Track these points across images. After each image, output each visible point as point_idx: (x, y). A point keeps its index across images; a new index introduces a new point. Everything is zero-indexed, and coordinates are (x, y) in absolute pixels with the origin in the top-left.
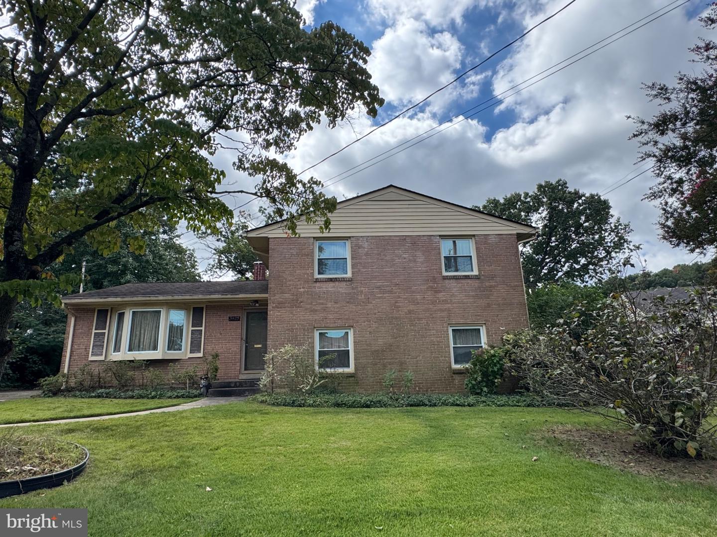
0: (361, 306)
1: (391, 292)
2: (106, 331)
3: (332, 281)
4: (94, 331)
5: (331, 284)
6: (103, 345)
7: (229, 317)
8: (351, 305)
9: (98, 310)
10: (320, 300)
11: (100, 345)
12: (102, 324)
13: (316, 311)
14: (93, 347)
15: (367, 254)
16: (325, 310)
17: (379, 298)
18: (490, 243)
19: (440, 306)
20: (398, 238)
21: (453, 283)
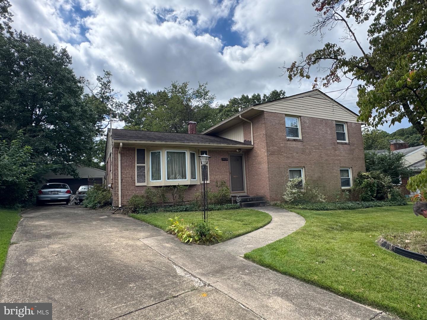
0: (308, 156)
1: (319, 149)
2: (145, 165)
3: (295, 141)
4: (136, 165)
5: (294, 143)
6: (145, 175)
7: (222, 158)
8: (304, 155)
9: (138, 150)
10: (290, 151)
11: (143, 175)
12: (142, 160)
13: (289, 157)
14: (137, 176)
15: (308, 127)
16: (293, 157)
17: (314, 152)
18: (352, 127)
19: (337, 158)
20: (320, 120)
21: (340, 146)
